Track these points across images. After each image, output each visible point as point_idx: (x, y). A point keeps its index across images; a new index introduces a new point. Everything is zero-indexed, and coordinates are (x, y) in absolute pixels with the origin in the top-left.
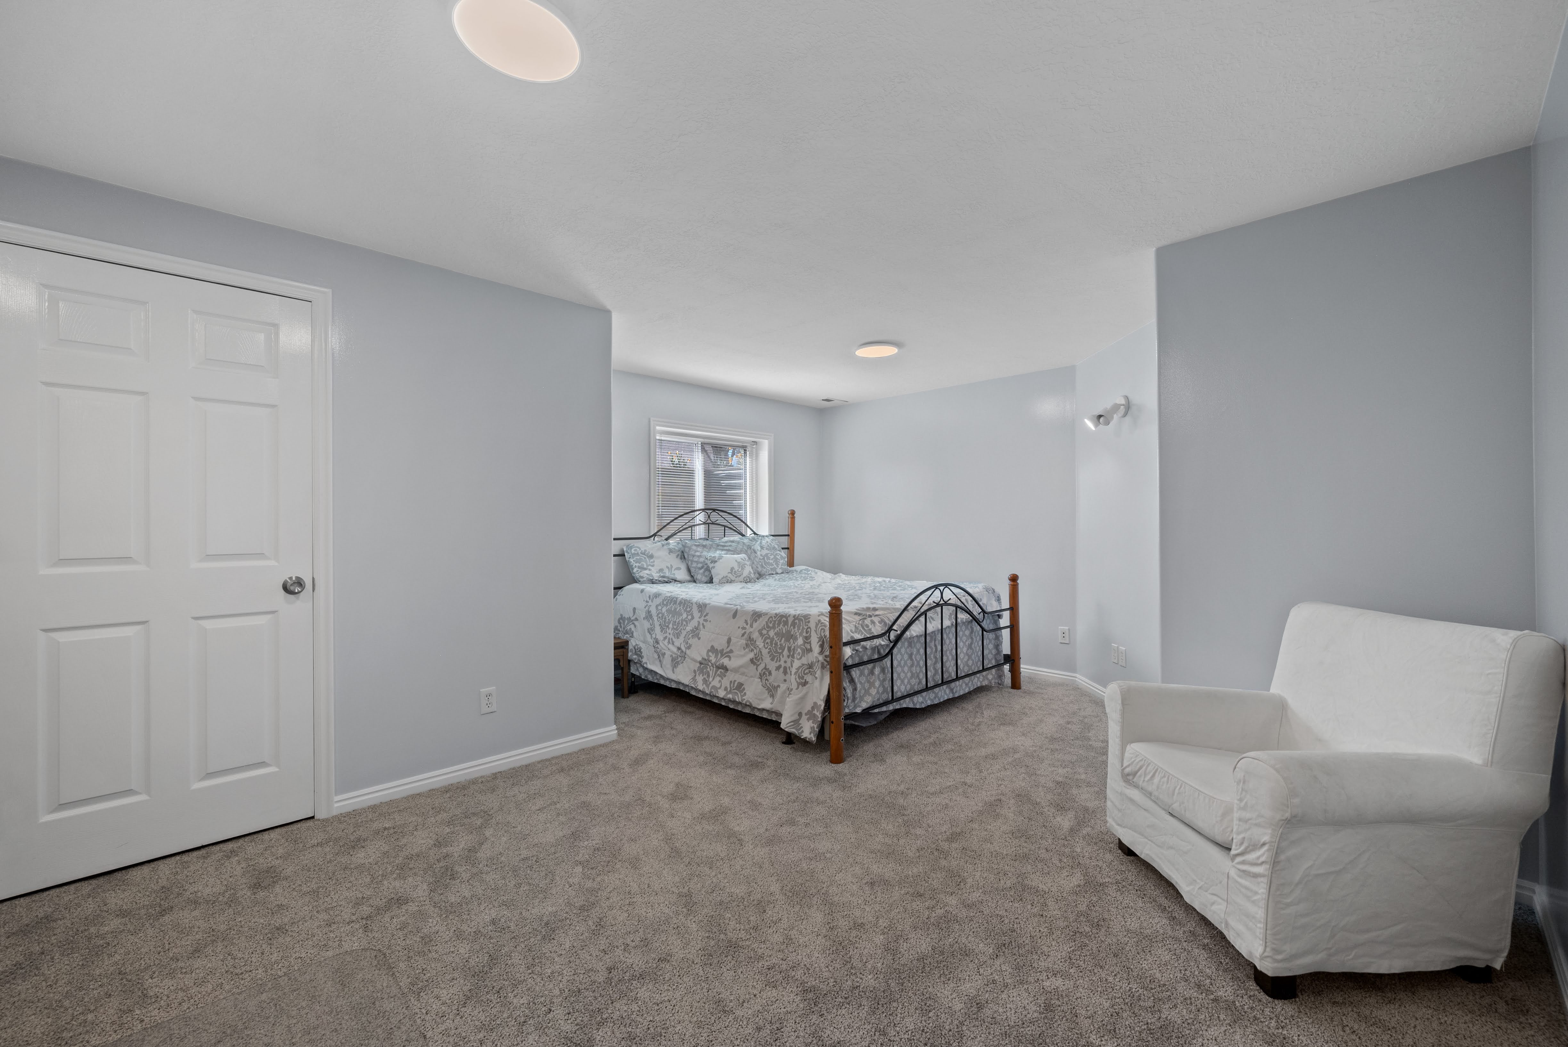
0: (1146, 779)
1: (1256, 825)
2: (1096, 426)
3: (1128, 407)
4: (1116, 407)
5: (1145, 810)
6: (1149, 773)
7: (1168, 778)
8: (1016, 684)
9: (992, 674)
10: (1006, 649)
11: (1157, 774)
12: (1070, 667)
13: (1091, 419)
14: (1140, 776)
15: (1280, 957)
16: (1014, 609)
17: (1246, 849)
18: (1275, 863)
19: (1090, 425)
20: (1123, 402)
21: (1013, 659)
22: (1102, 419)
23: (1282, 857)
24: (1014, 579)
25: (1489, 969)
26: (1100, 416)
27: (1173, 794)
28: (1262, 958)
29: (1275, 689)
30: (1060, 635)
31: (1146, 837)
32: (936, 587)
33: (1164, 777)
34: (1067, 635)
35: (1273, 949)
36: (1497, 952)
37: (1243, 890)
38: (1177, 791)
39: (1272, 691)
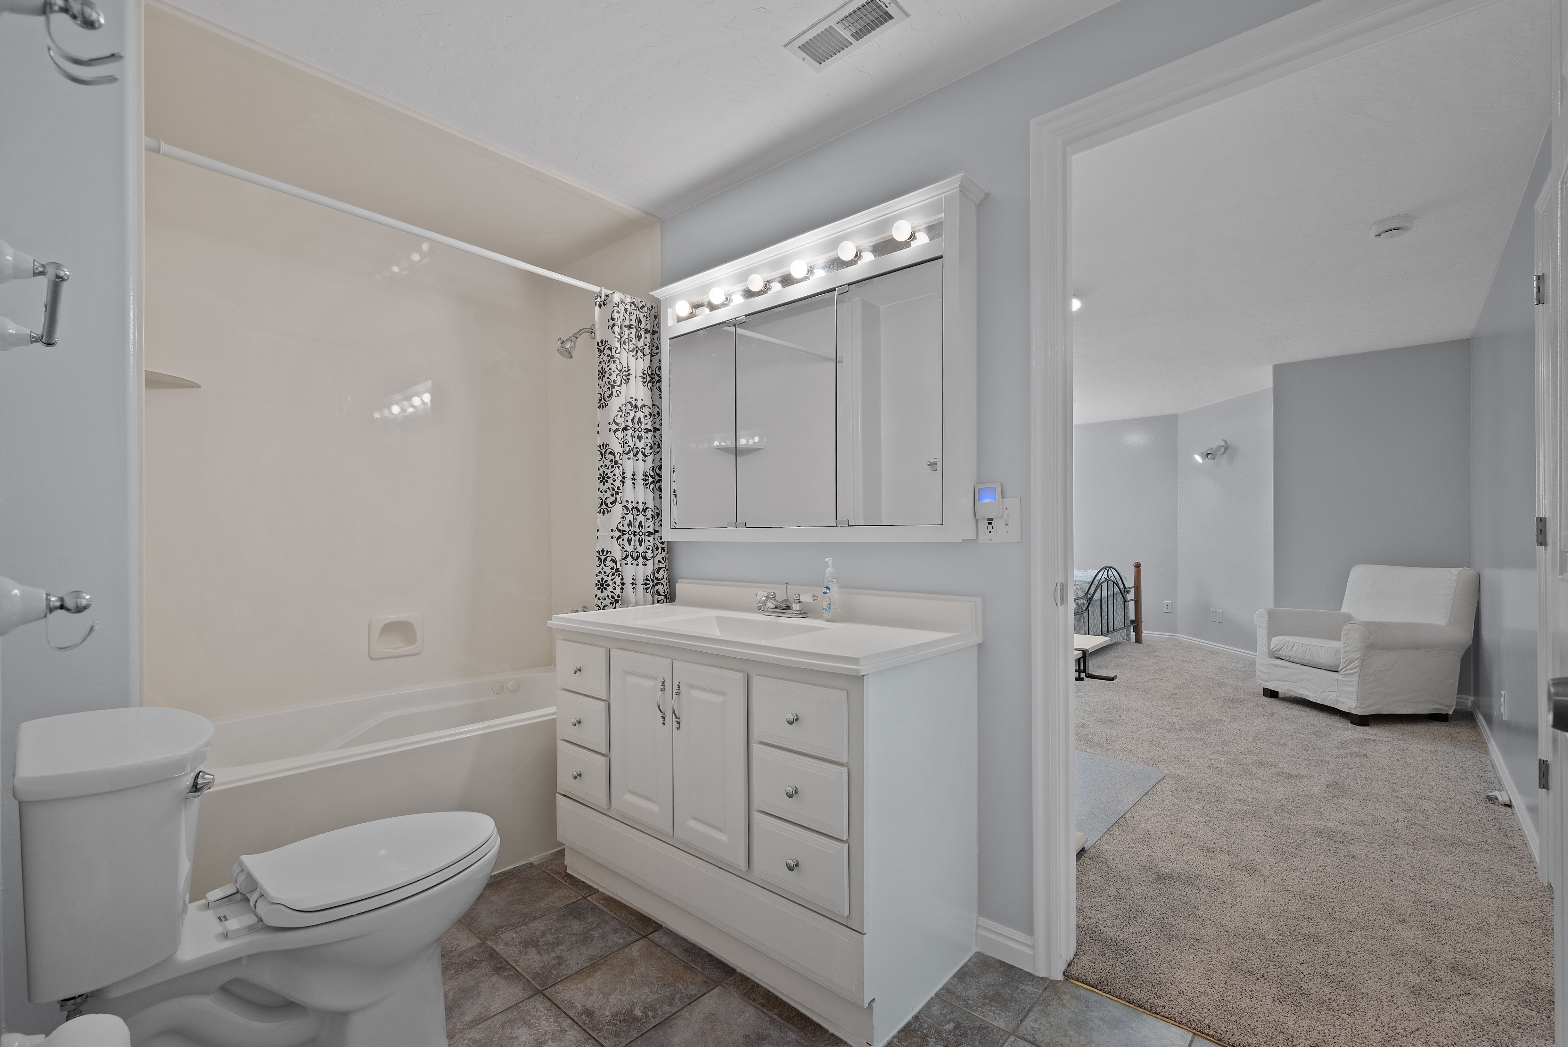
0: (1288, 650)
1: (1352, 652)
2: (1203, 459)
3: (1226, 447)
4: (1219, 447)
5: (1285, 667)
6: (1290, 647)
7: (1302, 646)
8: (1138, 640)
9: (1124, 633)
10: (1132, 616)
11: (1295, 646)
12: (1173, 629)
13: (1201, 455)
14: (1283, 650)
15: (1363, 706)
16: (1137, 588)
17: (1348, 664)
18: (1362, 666)
19: (1199, 459)
20: (1223, 444)
21: (1137, 624)
22: (1209, 456)
23: (1365, 663)
24: (1138, 566)
25: (1447, 715)
26: (1208, 454)
27: (1306, 652)
28: (1356, 708)
29: (1344, 610)
30: (1165, 607)
31: (1286, 681)
32: (1105, 568)
33: (1300, 645)
34: (1170, 607)
35: (1361, 703)
36: (1450, 707)
37: (1346, 683)
38: (1308, 650)
39: (1342, 611)
